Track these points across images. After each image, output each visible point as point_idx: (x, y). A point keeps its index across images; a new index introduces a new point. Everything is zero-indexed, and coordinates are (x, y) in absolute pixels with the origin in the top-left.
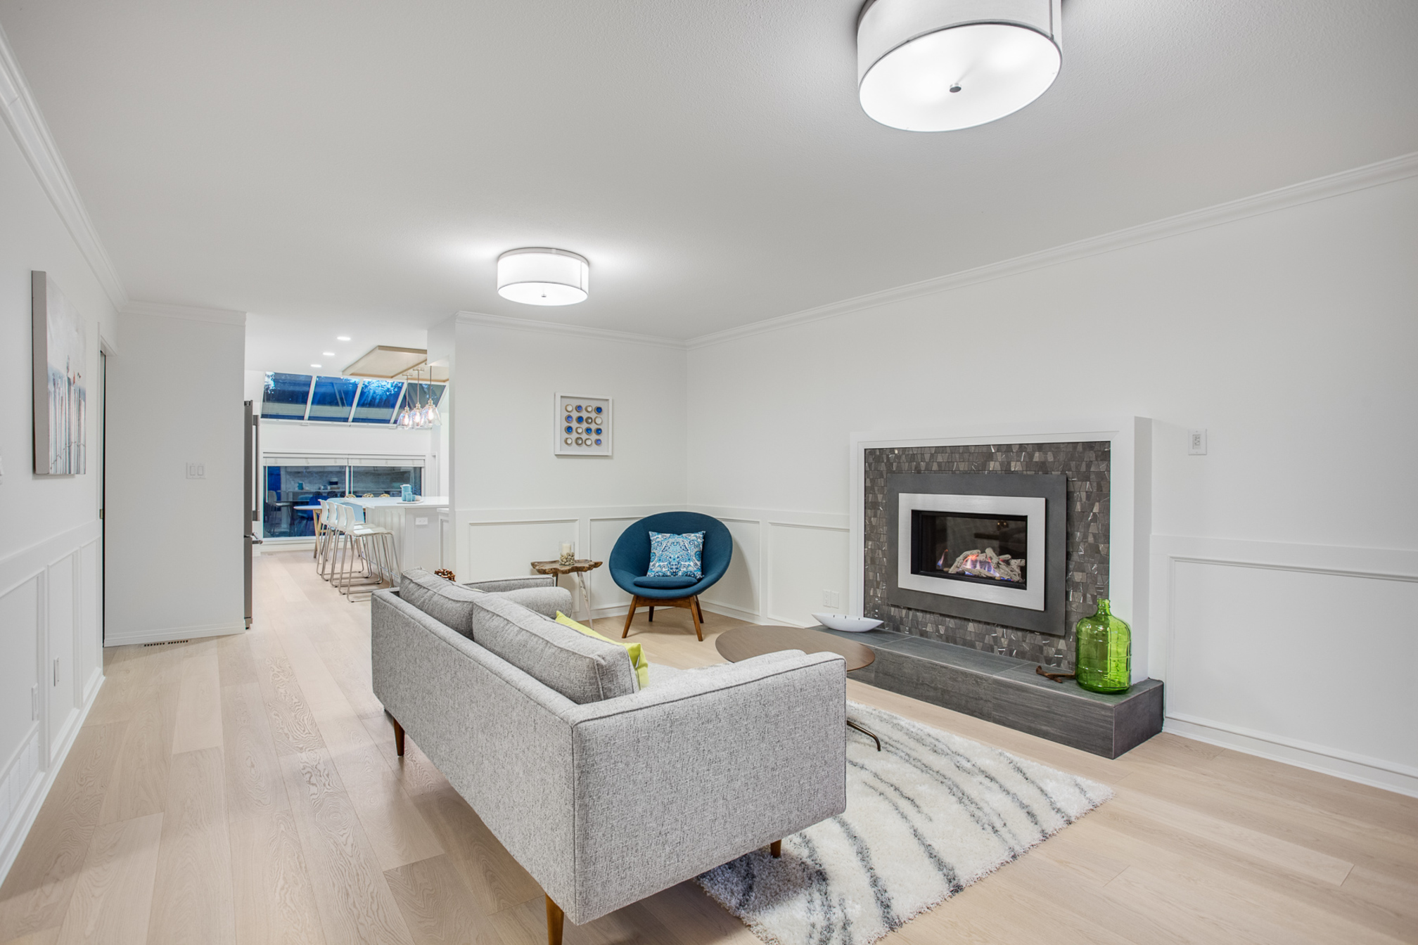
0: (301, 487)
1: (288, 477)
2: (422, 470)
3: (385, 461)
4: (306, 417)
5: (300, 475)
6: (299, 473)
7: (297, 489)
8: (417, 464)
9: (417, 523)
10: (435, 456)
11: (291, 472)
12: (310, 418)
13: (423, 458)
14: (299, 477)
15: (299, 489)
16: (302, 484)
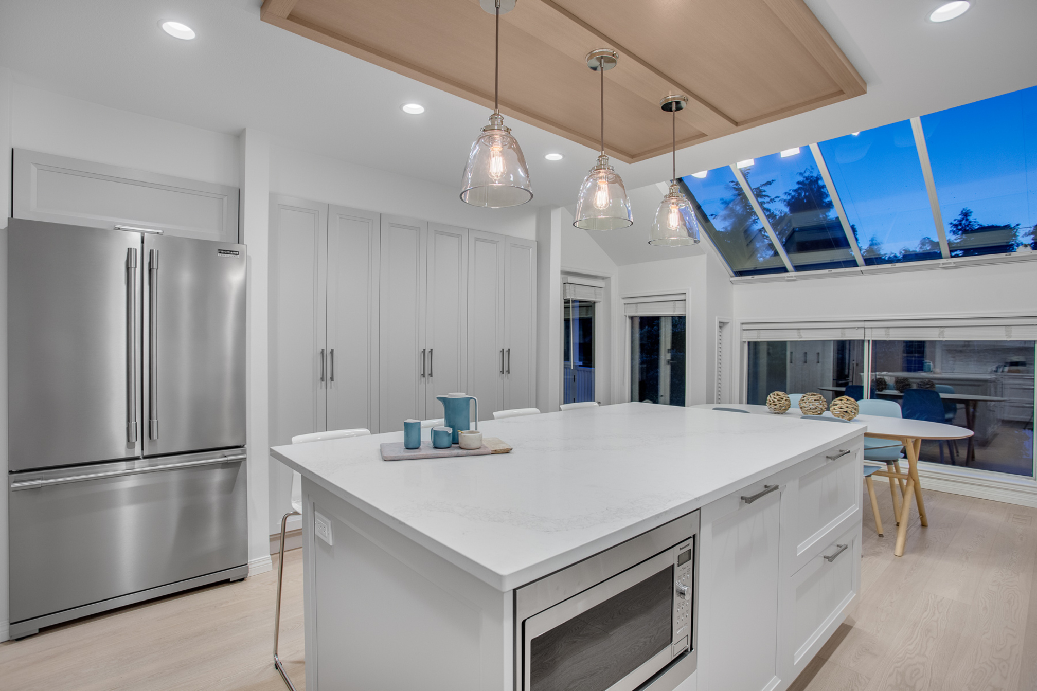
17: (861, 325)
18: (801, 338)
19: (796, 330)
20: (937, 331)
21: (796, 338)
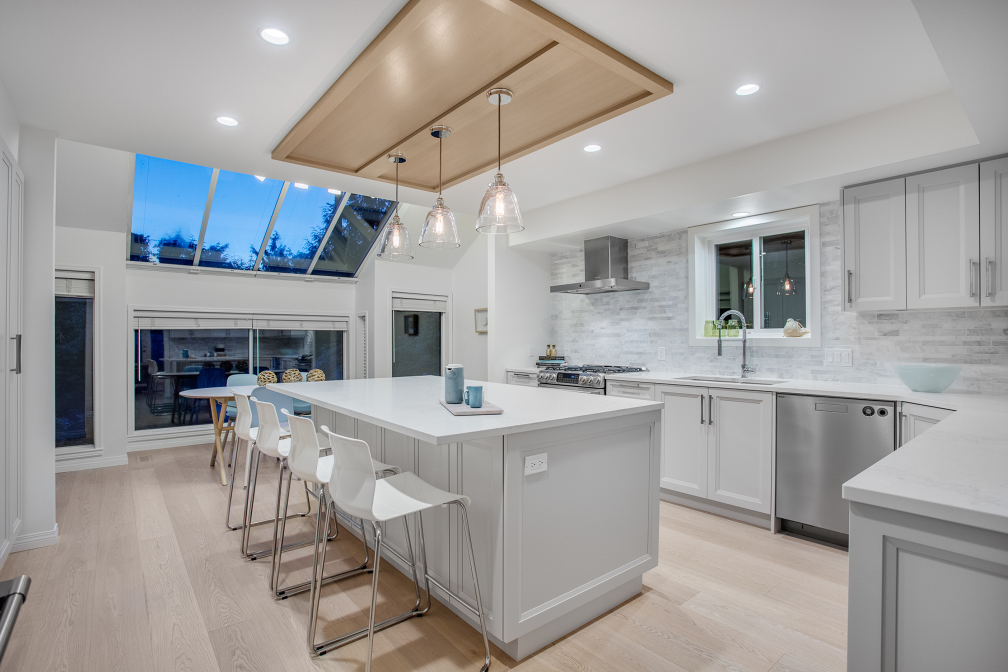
0: (186, 355)
1: (171, 343)
2: (345, 334)
3: (299, 323)
4: (197, 260)
5: (184, 341)
6: (183, 339)
7: (181, 358)
8: (338, 327)
9: (528, 471)
10: (363, 318)
11: (175, 338)
12: (201, 263)
13: (346, 319)
14: (183, 343)
15: (184, 357)
16: (187, 351)
17: (251, 317)
18: (199, 326)
19: (193, 320)
20: (298, 324)
21: (194, 327)
